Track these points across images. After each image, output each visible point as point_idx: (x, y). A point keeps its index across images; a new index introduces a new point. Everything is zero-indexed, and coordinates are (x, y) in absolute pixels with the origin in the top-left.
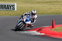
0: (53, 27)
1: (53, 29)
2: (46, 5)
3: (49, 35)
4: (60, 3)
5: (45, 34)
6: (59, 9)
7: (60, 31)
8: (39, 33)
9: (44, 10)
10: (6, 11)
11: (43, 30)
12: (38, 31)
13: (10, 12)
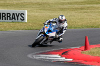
0: (86, 48)
1: (86, 52)
2: (74, 14)
3: (79, 61)
4: (97, 10)
5: (74, 59)
6: (95, 20)
7: (97, 55)
8: (64, 58)
9: (72, 21)
10: (11, 24)
11: (70, 53)
12: (63, 55)
13: (17, 24)
